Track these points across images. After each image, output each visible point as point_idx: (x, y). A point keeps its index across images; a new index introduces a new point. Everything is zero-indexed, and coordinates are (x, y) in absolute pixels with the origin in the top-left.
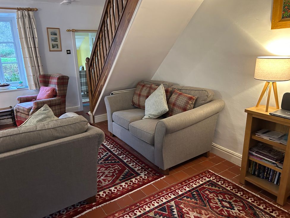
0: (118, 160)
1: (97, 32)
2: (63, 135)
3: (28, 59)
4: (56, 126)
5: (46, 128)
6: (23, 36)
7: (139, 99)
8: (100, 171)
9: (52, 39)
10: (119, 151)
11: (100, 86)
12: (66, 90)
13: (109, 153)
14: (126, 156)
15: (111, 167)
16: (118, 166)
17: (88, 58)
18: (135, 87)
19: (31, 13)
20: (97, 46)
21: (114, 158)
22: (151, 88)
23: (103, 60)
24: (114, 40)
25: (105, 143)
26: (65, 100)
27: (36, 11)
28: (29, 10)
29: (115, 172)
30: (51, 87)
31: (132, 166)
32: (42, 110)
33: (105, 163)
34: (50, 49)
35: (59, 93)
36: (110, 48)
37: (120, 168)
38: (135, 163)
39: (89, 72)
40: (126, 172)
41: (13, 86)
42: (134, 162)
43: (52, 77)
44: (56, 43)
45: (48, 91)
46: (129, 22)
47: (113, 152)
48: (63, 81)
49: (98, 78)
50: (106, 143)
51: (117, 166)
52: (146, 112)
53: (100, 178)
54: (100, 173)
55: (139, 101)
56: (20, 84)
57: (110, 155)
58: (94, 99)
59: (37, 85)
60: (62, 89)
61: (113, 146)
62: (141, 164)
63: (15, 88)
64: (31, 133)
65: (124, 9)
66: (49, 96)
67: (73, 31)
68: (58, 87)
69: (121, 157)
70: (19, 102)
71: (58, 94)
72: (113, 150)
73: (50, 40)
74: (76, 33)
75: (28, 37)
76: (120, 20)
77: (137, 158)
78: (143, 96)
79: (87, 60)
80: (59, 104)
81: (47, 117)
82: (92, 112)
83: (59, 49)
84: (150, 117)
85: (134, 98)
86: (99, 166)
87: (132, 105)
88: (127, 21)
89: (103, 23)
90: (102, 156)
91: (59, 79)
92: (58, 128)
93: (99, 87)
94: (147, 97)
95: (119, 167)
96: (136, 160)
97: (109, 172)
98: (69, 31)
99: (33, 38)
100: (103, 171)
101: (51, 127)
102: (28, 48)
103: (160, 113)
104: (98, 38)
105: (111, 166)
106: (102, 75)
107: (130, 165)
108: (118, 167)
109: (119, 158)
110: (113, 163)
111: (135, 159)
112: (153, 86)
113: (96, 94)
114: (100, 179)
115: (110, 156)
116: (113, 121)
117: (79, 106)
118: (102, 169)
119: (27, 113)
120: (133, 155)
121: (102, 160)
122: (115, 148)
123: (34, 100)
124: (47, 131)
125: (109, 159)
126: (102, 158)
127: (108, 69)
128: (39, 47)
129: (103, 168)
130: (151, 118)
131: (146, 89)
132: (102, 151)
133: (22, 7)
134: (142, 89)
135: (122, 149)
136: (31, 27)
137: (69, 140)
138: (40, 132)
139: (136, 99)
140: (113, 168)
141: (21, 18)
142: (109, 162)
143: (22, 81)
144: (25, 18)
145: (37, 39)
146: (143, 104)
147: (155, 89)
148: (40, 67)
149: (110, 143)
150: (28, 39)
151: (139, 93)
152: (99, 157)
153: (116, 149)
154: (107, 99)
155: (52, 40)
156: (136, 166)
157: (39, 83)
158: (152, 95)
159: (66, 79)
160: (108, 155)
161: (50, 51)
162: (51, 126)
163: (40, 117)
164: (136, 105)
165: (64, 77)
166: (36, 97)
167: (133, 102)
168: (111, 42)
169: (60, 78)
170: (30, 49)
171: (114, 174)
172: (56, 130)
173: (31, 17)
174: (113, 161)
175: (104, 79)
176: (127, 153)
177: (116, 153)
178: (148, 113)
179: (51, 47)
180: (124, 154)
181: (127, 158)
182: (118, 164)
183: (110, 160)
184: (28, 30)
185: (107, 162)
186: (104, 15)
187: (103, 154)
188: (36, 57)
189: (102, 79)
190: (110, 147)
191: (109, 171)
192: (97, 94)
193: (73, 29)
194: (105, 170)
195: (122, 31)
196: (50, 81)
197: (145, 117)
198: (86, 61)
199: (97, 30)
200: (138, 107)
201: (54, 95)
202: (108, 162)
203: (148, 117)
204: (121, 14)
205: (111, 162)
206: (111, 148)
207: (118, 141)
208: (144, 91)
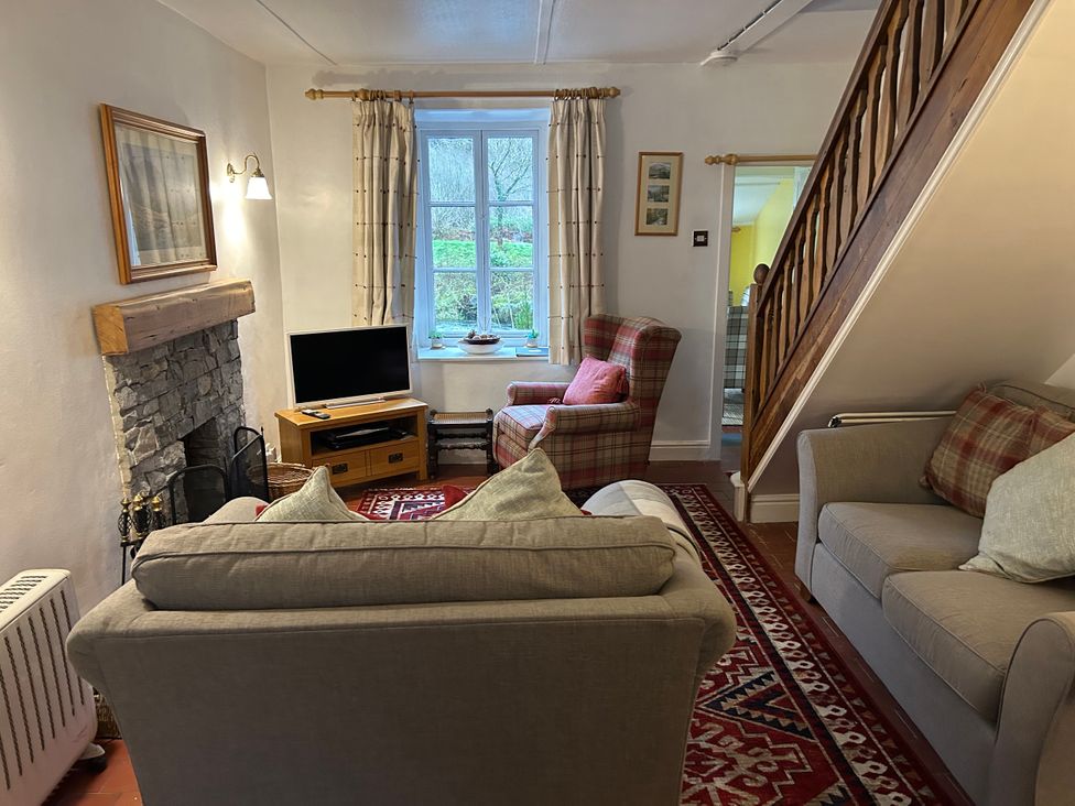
0: (807, 724)
1: (813, 162)
2: (568, 585)
3: (562, 262)
4: (551, 544)
5: (514, 546)
6: (560, 185)
7: (960, 464)
8: (716, 749)
9: (649, 192)
10: (820, 680)
11: (789, 385)
12: (664, 379)
13: (777, 678)
14: (849, 716)
15: (767, 747)
16: (802, 756)
17: (763, 267)
18: (956, 405)
19: (595, 104)
20: (806, 222)
21: (794, 709)
22: (1033, 424)
23: (820, 280)
24: (878, 201)
25: (772, 622)
26: (654, 418)
27: (614, 96)
28: (592, 94)
29: (779, 775)
30: (616, 363)
31: (868, 775)
32: (523, 468)
33: (747, 715)
34: (637, 228)
35: (635, 389)
36: (852, 236)
37: (809, 769)
38: (883, 769)
39: (758, 322)
40: (830, 795)
41: (507, 343)
42: (879, 758)
43: (624, 327)
44: (662, 205)
45: (602, 378)
46: (956, 124)
47: (795, 676)
48: (659, 347)
49: (789, 350)
50: (772, 627)
51: (796, 753)
52: (984, 536)
53: (709, 780)
54: (718, 756)
55: (961, 474)
56: (529, 341)
57: (779, 684)
58: (761, 428)
59: (576, 349)
60: (648, 373)
61: (803, 648)
62: (917, 786)
63: (511, 353)
64: (459, 553)
65: (943, 63)
66: (603, 396)
67: (729, 163)
68: (635, 368)
69: (823, 712)
70: (510, 400)
71: (631, 393)
72: (798, 670)
73: (644, 194)
74: (739, 169)
75: (574, 187)
76: (915, 114)
77: (901, 748)
78: (987, 456)
79: (760, 274)
80: (631, 428)
81: (533, 498)
82: (747, 476)
83: (669, 228)
84: (1006, 568)
85: (935, 454)
86: (719, 722)
87: (921, 486)
88: (947, 120)
89: (844, 128)
90: (743, 681)
91: (643, 337)
92: (553, 555)
93: (787, 388)
94: (1008, 464)
95: (805, 761)
96: (892, 753)
97: (754, 769)
98: (714, 161)
99: (590, 189)
100: (729, 751)
101: (531, 543)
102: (568, 223)
103: (1061, 563)
104: (813, 193)
105: (768, 739)
106: (805, 339)
107: (861, 769)
108: (799, 758)
109: (813, 716)
110: (780, 727)
111: (893, 745)
112: (1050, 418)
113: (770, 412)
114: (710, 787)
115: (776, 691)
116: (818, 541)
117: (705, 442)
118: (727, 739)
119: (523, 444)
120: (886, 725)
121: (741, 698)
122: (805, 659)
123: (555, 399)
124: (514, 555)
125: (771, 703)
126: (741, 691)
127: (831, 321)
128: (601, 223)
129: (734, 739)
130: (1008, 577)
131: (1009, 425)
132: (749, 656)
133: (571, 86)
134: (985, 422)
135: (839, 677)
136: (588, 155)
137: (582, 613)
138: (489, 555)
139: (945, 463)
140: (775, 752)
141: (562, 124)
142: (769, 717)
143: (536, 332)
144: (574, 122)
145: (600, 193)
146: (979, 494)
147: (1056, 437)
148: (594, 290)
149: (790, 630)
150: (574, 192)
151: (966, 437)
152: (730, 681)
153: (811, 665)
154: (809, 444)
155: (651, 196)
156: (888, 783)
157: (583, 344)
158: (1032, 461)
159: (667, 340)
160: (769, 684)
161: (637, 234)
162: (533, 541)
163: (512, 493)
164: (941, 490)
165: (663, 335)
166: (564, 390)
167: (928, 472)
168: (862, 209)
169: (648, 335)
170: (574, 226)
171: (775, 785)
172: (547, 561)
173: (595, 119)
174: (785, 722)
175: (809, 357)
176: (855, 702)
177: (807, 688)
178: (997, 547)
179: (643, 218)
180: (840, 703)
181: (853, 730)
182: (803, 745)
183: (771, 711)
184: (577, 163)
185: (755, 714)
186: (852, 96)
187: (747, 673)
188: (589, 254)
189: (805, 354)
190: (785, 650)
191: (756, 760)
192: (774, 411)
193: (731, 155)
194: (740, 750)
195: (916, 162)
196: (617, 339)
197: (977, 562)
198: (756, 279)
199: (817, 153)
200: (952, 502)
201: (618, 393)
202: (761, 719)
203: (991, 566)
204: (924, 90)
205: (775, 723)
206: (791, 654)
207: (826, 631)
208: (997, 434)
